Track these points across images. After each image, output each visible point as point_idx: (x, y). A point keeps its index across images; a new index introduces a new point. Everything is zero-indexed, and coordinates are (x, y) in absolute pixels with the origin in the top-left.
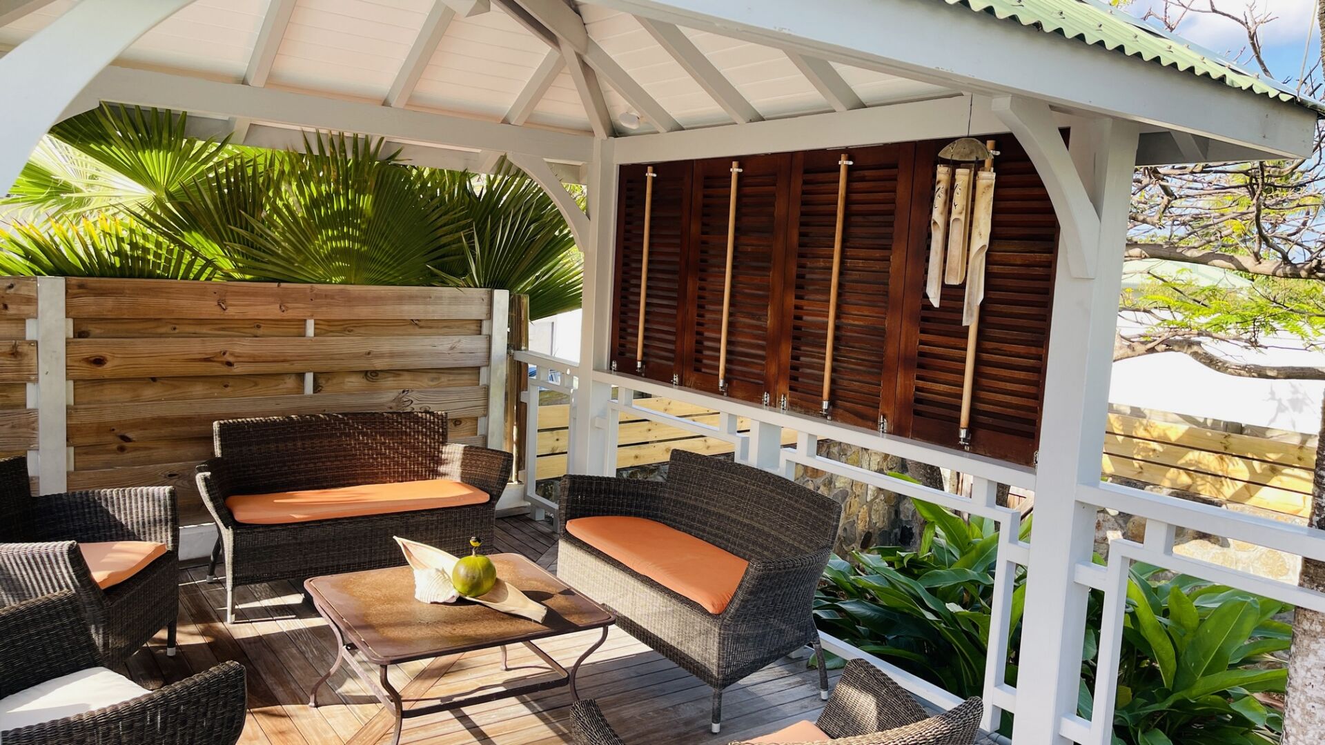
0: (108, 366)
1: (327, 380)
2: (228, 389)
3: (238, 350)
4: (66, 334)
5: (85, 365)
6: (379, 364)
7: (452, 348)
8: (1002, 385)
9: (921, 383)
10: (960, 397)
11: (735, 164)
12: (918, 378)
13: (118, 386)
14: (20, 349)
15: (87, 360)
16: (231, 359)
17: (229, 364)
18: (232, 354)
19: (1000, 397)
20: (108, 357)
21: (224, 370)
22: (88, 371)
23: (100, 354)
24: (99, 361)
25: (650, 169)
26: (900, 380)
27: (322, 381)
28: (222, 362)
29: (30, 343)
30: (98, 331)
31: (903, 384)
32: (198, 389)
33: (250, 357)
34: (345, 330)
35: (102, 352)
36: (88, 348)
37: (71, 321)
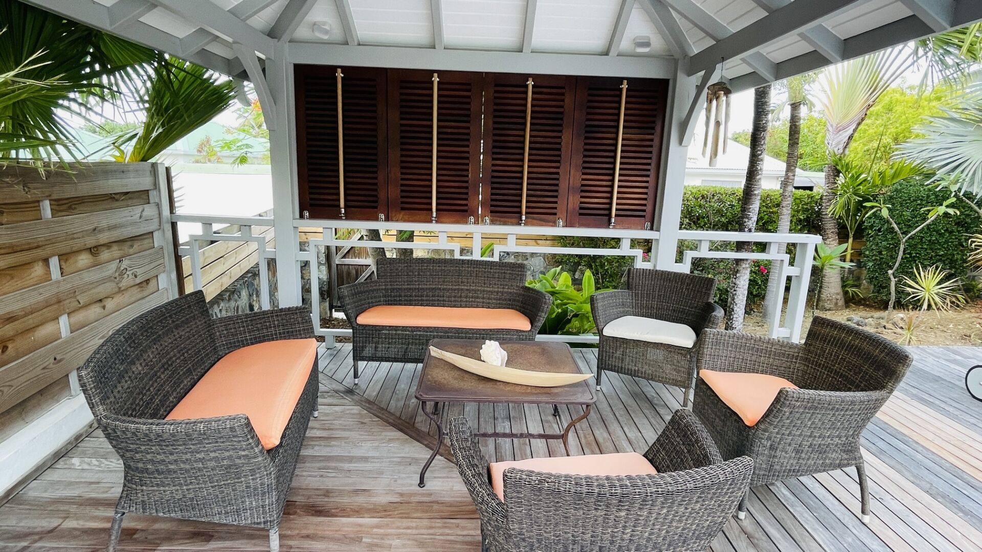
1: (68, 262)
6: (102, 239)
7: (140, 217)
8: (628, 196)
9: (583, 200)
10: (610, 204)
12: (582, 197)
19: (628, 201)
25: (339, 70)
26: (570, 198)
31: (573, 201)
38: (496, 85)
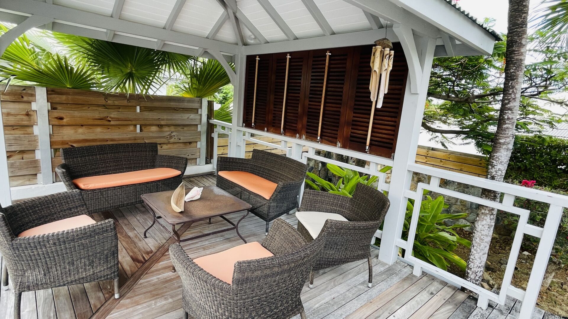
0: (65, 120)
1: (145, 128)
2: (109, 130)
3: (112, 116)
4: (48, 108)
5: (56, 119)
6: (163, 123)
7: (188, 118)
8: (381, 131)
9: (353, 131)
10: (367, 135)
11: (288, 54)
12: (352, 129)
13: (69, 128)
14: (30, 113)
15: (56, 118)
16: (110, 119)
17: (110, 121)
18: (110, 117)
19: (380, 135)
20: (65, 117)
21: (107, 123)
22: (56, 122)
23: (62, 116)
24: (61, 119)
25: (257, 57)
26: (345, 129)
27: (143, 128)
28: (107, 120)
29: (34, 111)
30: (60, 108)
31: (347, 131)
32: (99, 130)
33: (117, 119)
34: (151, 110)
35: (62, 115)
36: (56, 114)
37: (49, 104)
38: (314, 57)
